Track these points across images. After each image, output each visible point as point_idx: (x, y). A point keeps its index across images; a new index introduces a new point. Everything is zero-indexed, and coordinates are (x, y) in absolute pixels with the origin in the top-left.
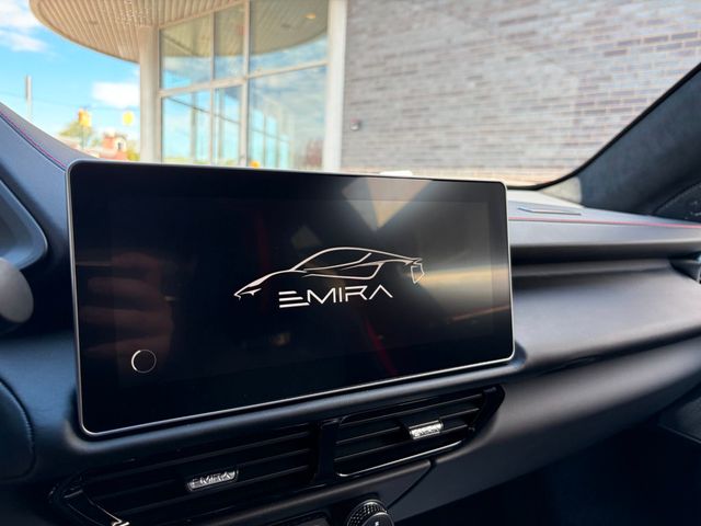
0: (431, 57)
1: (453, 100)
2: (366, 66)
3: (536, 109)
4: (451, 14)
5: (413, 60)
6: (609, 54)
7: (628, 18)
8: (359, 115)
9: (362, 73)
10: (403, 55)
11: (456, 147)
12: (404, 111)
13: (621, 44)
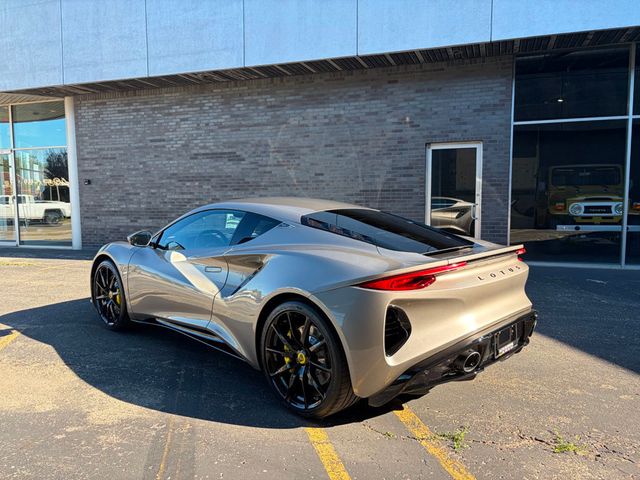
0: (122, 152)
1: (134, 172)
2: (88, 153)
3: (168, 178)
4: (129, 134)
5: (114, 152)
6: (192, 158)
7: (196, 145)
8: (88, 177)
9: (87, 156)
10: (108, 149)
11: (138, 194)
12: (111, 176)
13: (196, 154)
